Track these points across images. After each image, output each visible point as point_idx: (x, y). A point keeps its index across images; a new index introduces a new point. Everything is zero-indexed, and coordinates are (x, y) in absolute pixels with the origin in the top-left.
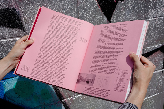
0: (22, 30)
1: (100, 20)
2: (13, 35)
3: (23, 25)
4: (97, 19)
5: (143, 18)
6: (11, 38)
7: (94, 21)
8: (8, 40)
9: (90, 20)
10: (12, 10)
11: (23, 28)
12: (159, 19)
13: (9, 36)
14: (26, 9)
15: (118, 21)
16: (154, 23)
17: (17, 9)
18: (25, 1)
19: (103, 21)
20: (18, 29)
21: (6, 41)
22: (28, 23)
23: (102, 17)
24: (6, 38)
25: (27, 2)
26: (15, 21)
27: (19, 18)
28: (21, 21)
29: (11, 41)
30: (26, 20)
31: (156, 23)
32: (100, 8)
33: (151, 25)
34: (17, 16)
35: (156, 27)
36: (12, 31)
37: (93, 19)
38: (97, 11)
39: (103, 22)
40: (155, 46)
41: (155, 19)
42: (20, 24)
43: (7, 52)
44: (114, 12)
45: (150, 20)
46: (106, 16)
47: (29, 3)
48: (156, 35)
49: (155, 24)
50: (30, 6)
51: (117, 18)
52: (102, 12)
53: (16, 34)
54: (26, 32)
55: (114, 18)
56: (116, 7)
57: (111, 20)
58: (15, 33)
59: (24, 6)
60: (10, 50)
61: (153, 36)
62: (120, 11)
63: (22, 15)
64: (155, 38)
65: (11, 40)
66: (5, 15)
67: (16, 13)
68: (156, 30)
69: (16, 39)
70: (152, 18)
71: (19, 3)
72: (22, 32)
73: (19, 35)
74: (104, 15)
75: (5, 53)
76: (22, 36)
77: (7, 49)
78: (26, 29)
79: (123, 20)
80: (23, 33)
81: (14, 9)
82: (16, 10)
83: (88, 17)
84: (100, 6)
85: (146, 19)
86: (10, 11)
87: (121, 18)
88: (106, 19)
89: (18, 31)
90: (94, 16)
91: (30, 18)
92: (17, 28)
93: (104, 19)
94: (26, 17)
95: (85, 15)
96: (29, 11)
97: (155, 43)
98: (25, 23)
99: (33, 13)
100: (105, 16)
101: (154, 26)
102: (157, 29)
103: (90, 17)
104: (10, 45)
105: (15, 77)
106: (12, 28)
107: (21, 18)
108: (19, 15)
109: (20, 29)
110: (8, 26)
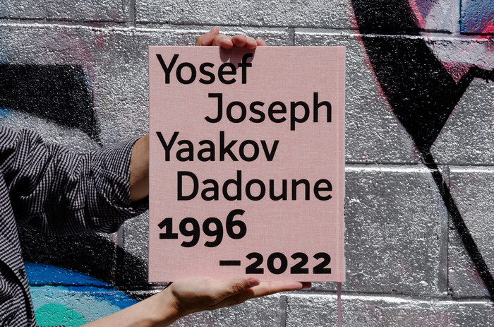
0: (90, 135)
3: (95, 121)
4: (369, 138)
10: (72, 71)
11: (95, 131)
14: (114, 73)
15: (469, 157)
17: (85, 70)
18: (115, 49)
20: (78, 132)
25: (121, 52)
26: (74, 103)
27: (87, 99)
30: (107, 105)
32: (383, 99)
34: (83, 90)
36: (61, 135)
38: (370, 107)
39: (395, 154)
42: (86, 115)
44: (450, 120)
47: (126, 56)
50: (126, 65)
52: (395, 112)
54: (100, 144)
56: (462, 102)
57: (435, 152)
58: (67, 141)
59: (110, 63)
62: (480, 117)
63: (99, 88)
66: (50, 83)
67: (82, 81)
71: (95, 52)
72: (88, 141)
73: (78, 149)
74: (400, 124)
78: (101, 135)
80: (92, 145)
81: (79, 68)
82: (83, 74)
84: (384, 89)
86: (66, 74)
88: (408, 142)
89: (77, 138)
91: (122, 101)
92: (77, 127)
93: (400, 143)
94: (111, 96)
96: (121, 78)
98: (104, 115)
99: (134, 87)
100: (403, 131)
106: (63, 125)
107: (93, 98)
108: (90, 89)
109: (85, 132)
110: (53, 118)
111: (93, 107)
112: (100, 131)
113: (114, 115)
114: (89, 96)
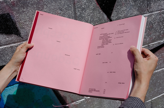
0: (17, 35)
1: (100, 18)
2: (8, 41)
3: (18, 30)
4: (96, 17)
5: (146, 12)
6: (7, 45)
7: (93, 20)
8: (4, 47)
9: (89, 19)
10: (6, 16)
11: (19, 34)
12: (163, 11)
13: (4, 43)
14: (20, 13)
15: (119, 17)
16: (158, 17)
17: (11, 14)
18: (19, 5)
19: (103, 19)
20: (13, 35)
21: (2, 48)
22: (23, 28)
23: (101, 14)
24: (1, 45)
25: (21, 6)
26: (10, 26)
27: (14, 24)
28: (16, 26)
29: (7, 48)
30: (21, 24)
31: (160, 16)
32: (98, 6)
33: (155, 18)
34: (12, 21)
35: (160, 20)
36: (8, 37)
37: (92, 18)
38: (96, 9)
39: (103, 21)
40: (161, 41)
41: (159, 12)
42: (15, 29)
43: (4, 60)
44: (114, 8)
45: (153, 14)
46: (106, 14)
47: (23, 7)
48: (161, 29)
49: (160, 18)
50: (24, 10)
51: (118, 14)
52: (101, 9)
53: (12, 40)
54: (22, 37)
55: (115, 14)
56: (116, 3)
57: (112, 18)
58: (10, 39)
59: (18, 10)
60: (6, 57)
61: (159, 30)
62: (120, 6)
63: (17, 19)
64: (160, 32)
65: (7, 46)
67: (11, 18)
68: (160, 23)
69: (13, 45)
70: (156, 11)
71: (13, 7)
72: (17, 37)
73: (15, 40)
74: (103, 12)
75: (2, 60)
76: (18, 42)
77: (4, 56)
78: (21, 35)
79: (124, 16)
80: (19, 38)
81: (8, 14)
82: (10, 16)
83: (86, 16)
84: (98, 3)
85: (149, 13)
86: (4, 17)
87: (122, 15)
88: (106, 17)
89: (14, 37)
90: (93, 14)
91: (25, 22)
92: (13, 33)
93: (104, 17)
94: (21, 21)
95: (83, 14)
96: (23, 15)
97: (161, 37)
98: (21, 28)
99: (28, 17)
100: (104, 14)
101: (159, 20)
102: (162, 22)
103: (89, 16)
104: (6, 52)
105: (14, 85)
106: (8, 34)
107: (16, 23)
108: (14, 20)
109: (16, 35)
110: (3, 33)
111: (17, 26)
112: (21, 33)
113: (24, 27)
114: (14, 23)
